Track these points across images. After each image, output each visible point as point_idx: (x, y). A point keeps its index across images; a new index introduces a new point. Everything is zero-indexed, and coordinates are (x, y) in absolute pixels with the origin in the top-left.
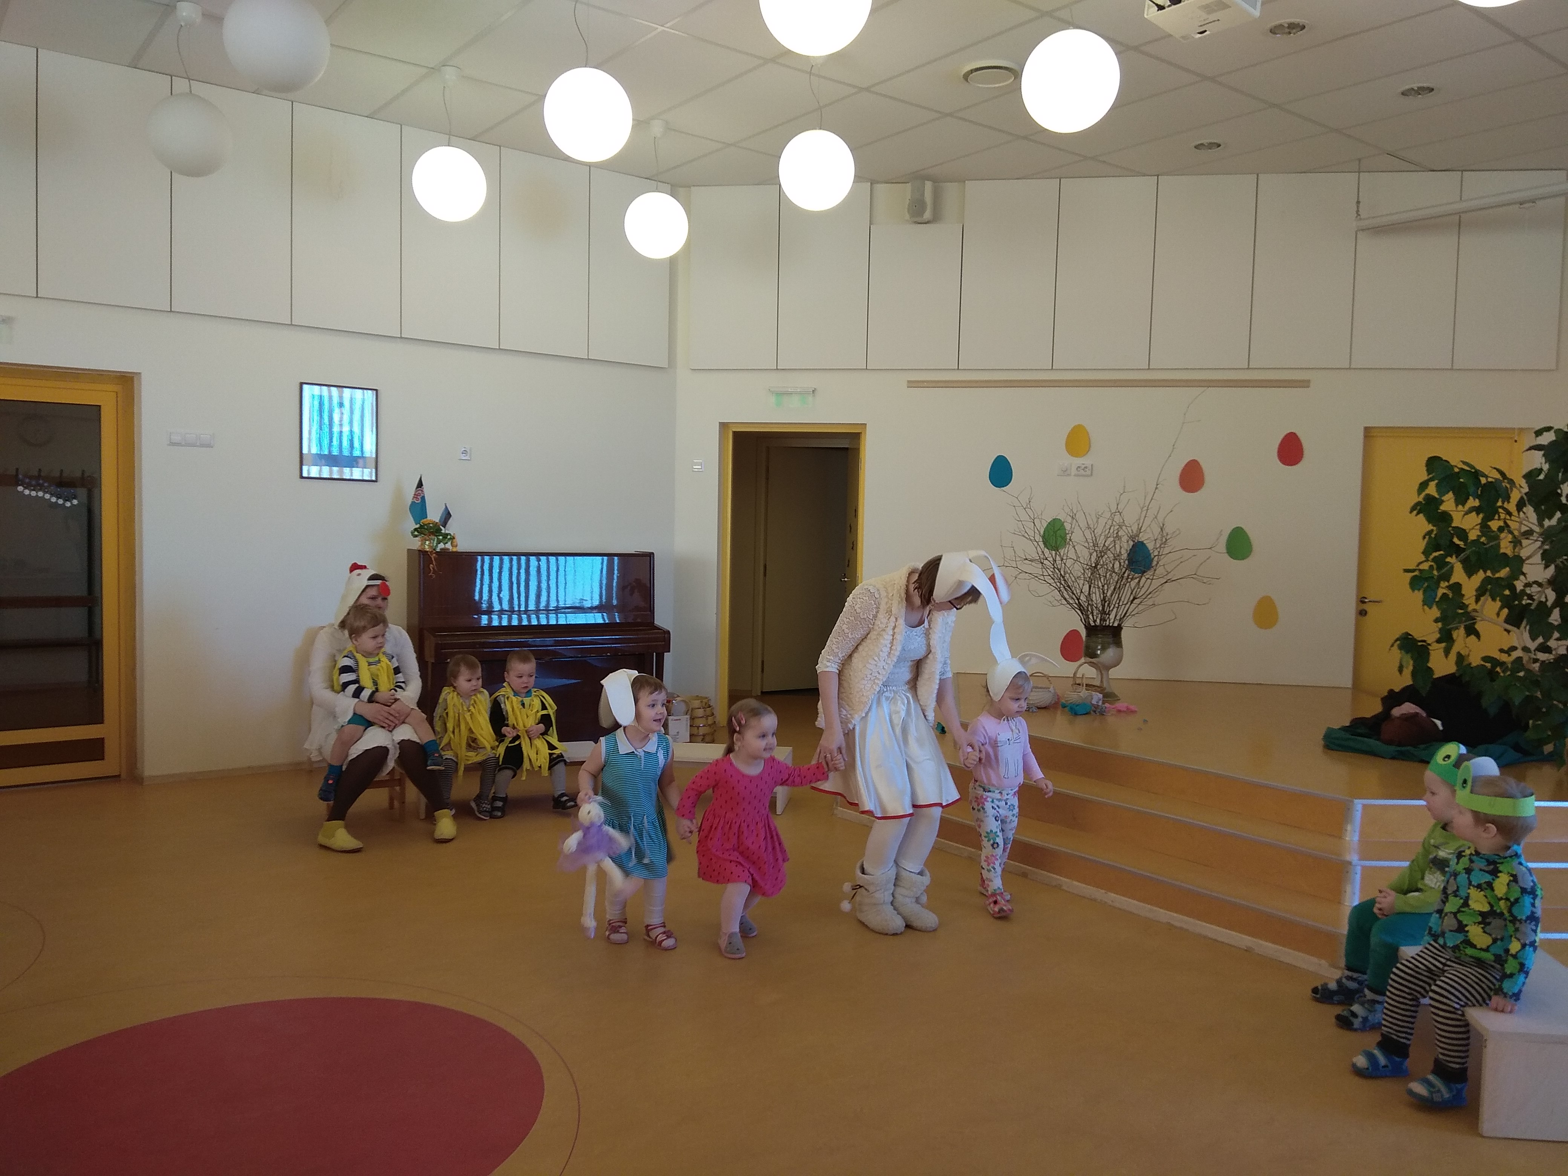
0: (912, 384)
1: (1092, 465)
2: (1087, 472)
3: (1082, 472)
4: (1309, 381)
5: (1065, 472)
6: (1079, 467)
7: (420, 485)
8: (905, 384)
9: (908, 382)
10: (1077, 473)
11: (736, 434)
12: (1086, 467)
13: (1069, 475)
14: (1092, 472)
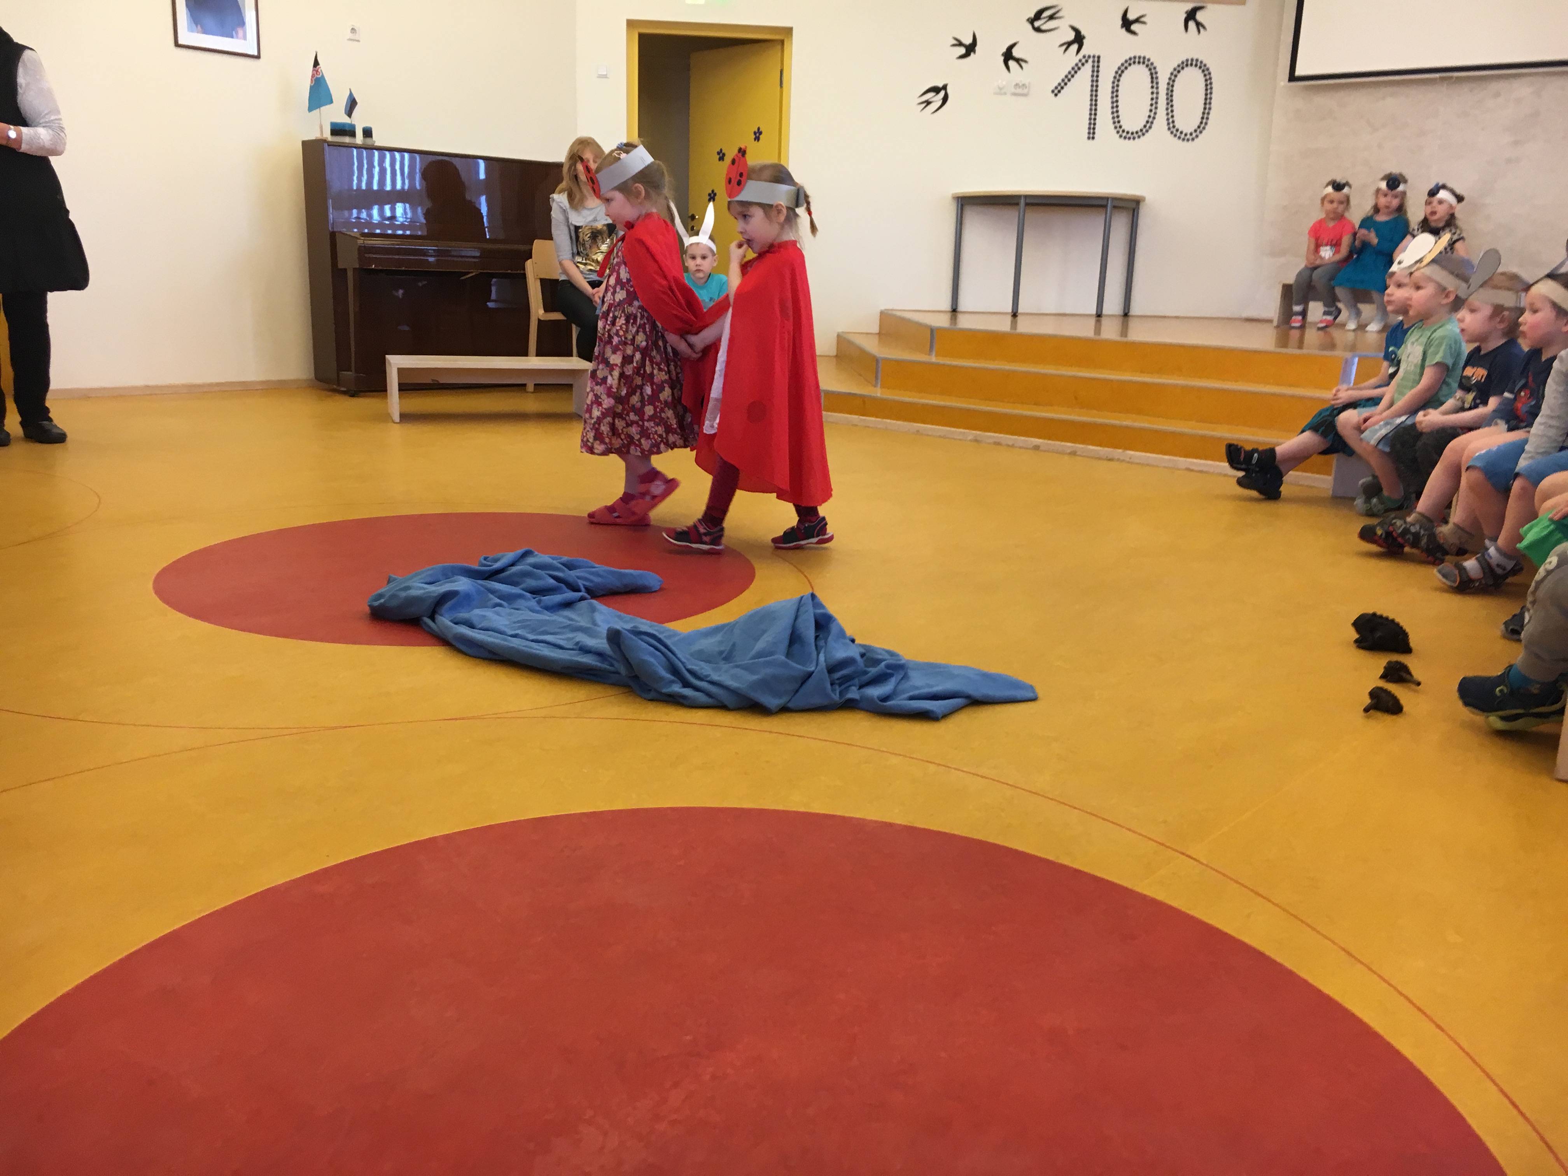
1: (1029, 83)
2: (1022, 92)
3: (1019, 91)
5: (1001, 91)
6: (1017, 85)
7: (316, 63)
10: (1013, 90)
11: (642, 37)
12: (1024, 85)
13: (1005, 94)
14: (1028, 92)
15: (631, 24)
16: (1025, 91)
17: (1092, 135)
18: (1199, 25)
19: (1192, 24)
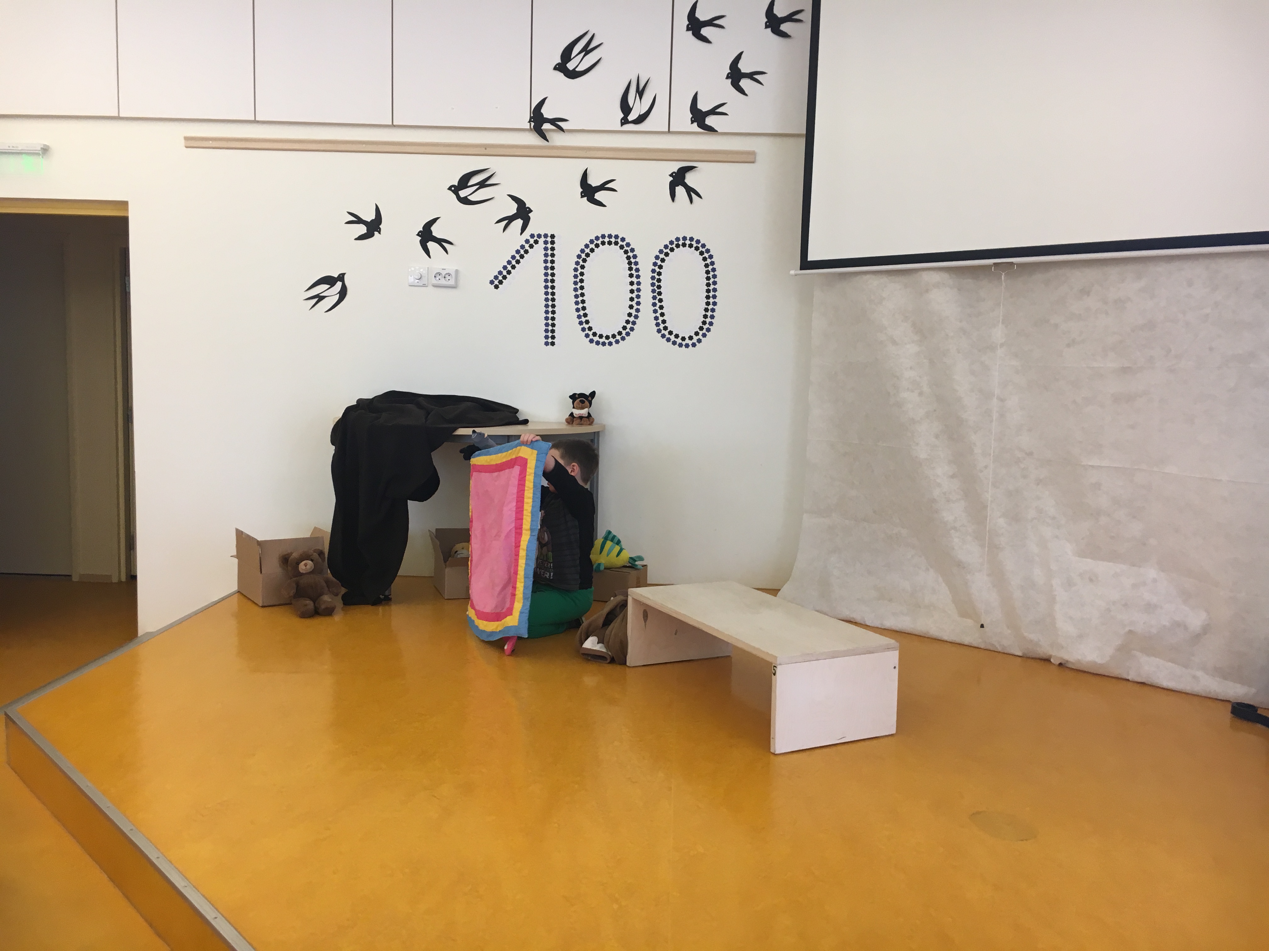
0: (189, 143)
1: (457, 271)
2: (447, 283)
3: (444, 281)
4: (753, 153)
5: (421, 282)
6: (443, 274)
8: (183, 141)
9: (187, 139)
12: (448, 274)
13: (424, 285)
14: (456, 283)
16: (452, 282)
17: (550, 339)
18: (690, 191)
19: (680, 191)
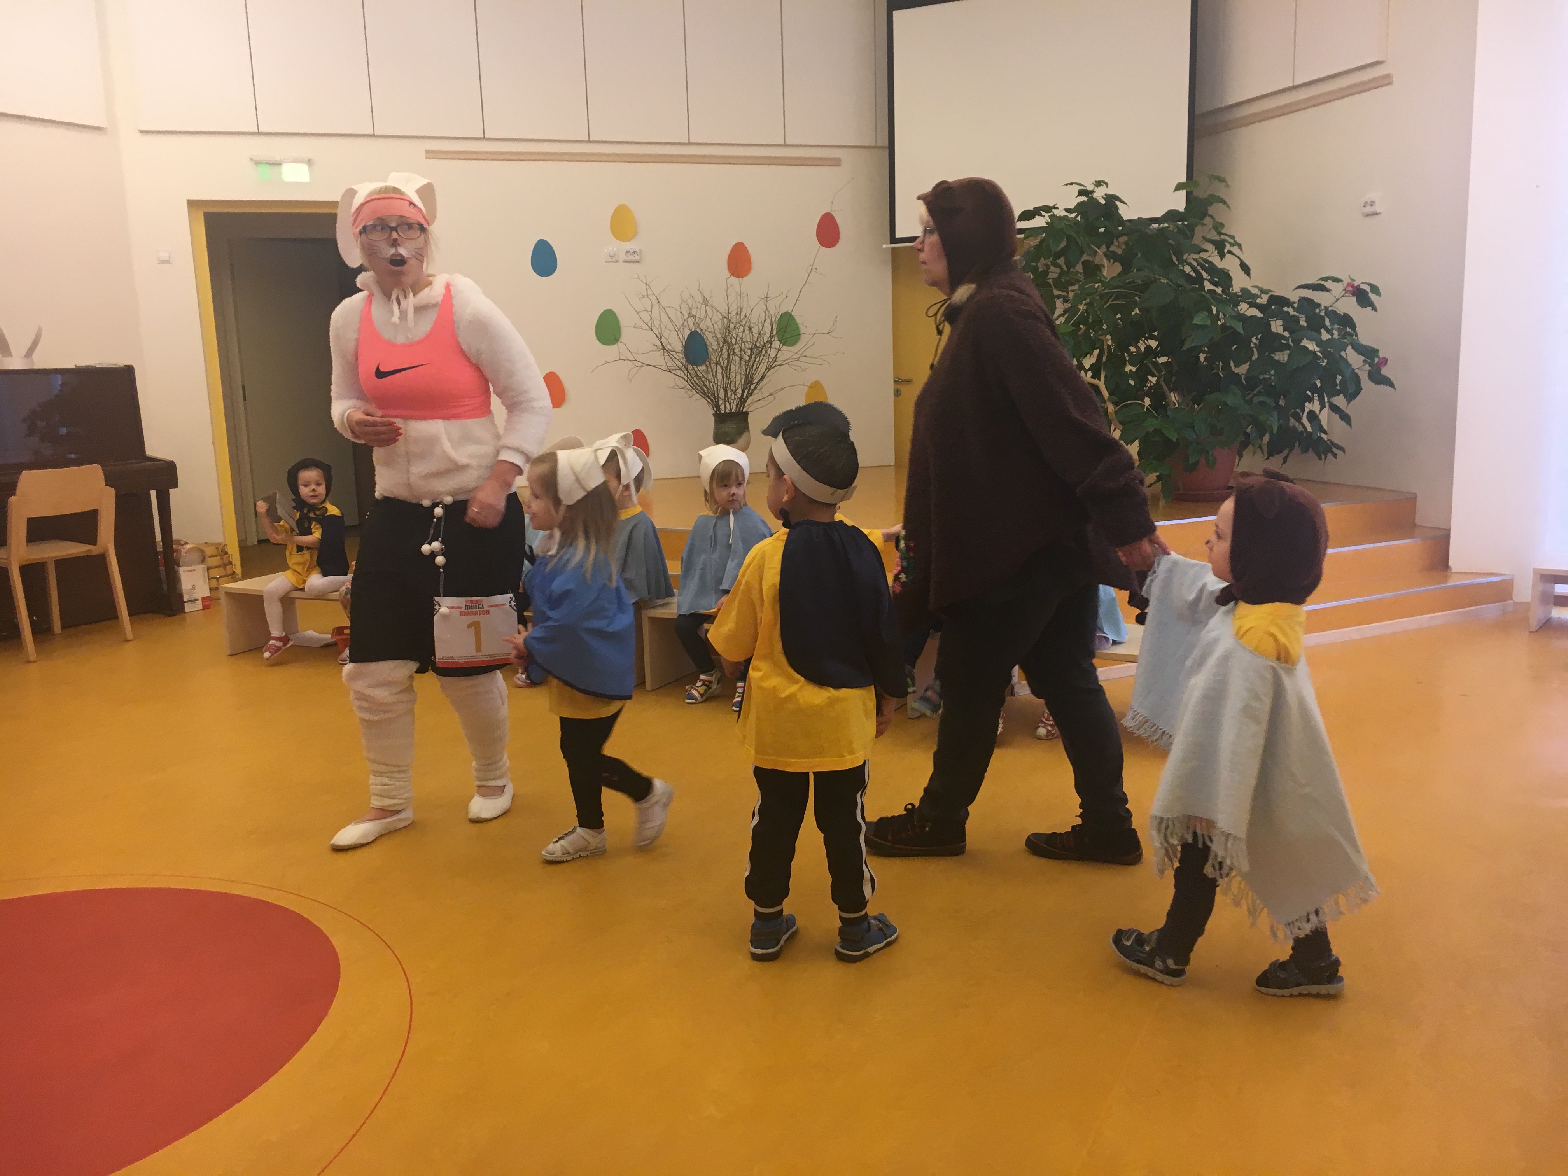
0: (431, 155)
1: (640, 250)
2: (634, 259)
3: (631, 258)
4: (839, 160)
5: (613, 258)
6: (628, 252)
8: (423, 155)
9: (427, 152)
10: (626, 258)
11: (208, 217)
12: (634, 252)
13: (617, 261)
14: (641, 257)
15: (193, 204)
16: (637, 258)
